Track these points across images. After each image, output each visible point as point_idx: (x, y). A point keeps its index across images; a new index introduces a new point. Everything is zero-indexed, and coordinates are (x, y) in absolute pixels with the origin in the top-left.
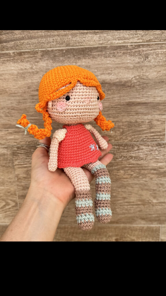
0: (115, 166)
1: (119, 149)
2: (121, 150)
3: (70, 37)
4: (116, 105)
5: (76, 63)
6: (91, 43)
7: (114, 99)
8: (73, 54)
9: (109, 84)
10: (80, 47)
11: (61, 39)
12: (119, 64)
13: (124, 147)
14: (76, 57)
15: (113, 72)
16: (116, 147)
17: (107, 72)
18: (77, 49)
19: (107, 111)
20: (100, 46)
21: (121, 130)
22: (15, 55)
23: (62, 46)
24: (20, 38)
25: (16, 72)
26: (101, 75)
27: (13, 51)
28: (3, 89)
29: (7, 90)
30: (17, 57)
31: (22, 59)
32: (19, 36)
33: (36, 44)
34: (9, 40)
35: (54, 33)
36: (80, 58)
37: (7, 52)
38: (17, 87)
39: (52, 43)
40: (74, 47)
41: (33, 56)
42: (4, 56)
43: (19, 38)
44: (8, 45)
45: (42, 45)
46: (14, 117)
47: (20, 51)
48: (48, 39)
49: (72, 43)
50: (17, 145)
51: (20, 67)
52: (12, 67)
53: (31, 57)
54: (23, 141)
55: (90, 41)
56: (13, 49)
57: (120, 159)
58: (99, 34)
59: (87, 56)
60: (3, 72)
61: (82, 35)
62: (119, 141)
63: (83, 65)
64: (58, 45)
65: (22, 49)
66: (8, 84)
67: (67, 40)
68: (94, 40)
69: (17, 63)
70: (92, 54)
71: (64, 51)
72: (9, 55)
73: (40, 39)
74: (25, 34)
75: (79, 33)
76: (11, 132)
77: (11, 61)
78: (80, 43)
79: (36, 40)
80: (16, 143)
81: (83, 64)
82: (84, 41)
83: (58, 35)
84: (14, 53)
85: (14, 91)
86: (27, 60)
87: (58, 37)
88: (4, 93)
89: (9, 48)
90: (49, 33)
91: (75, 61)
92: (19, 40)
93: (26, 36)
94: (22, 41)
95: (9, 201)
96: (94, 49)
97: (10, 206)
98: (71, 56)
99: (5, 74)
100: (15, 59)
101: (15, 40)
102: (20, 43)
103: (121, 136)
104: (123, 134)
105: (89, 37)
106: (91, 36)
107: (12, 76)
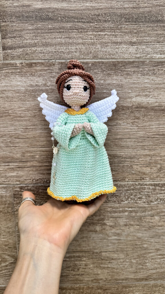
0: (149, 211)
1: (154, 190)
2: (157, 191)
3: (99, 46)
4: (154, 135)
5: (105, 80)
6: (126, 56)
7: (151, 127)
8: (102, 69)
9: (146, 108)
10: (111, 60)
11: (86, 49)
12: (160, 84)
13: (161, 187)
14: (105, 73)
15: (152, 93)
16: (151, 187)
17: (144, 94)
18: (107, 63)
19: (141, 142)
20: (137, 60)
21: (159, 166)
22: (23, 66)
23: (88, 57)
24: (31, 44)
25: (24, 89)
26: (136, 97)
27: (21, 61)
28: (5, 110)
29: (10, 112)
30: (26, 69)
31: (32, 72)
32: (30, 42)
33: (53, 53)
34: (16, 46)
35: (78, 40)
36: (110, 74)
37: (12, 62)
38: (23, 108)
39: (75, 53)
40: (103, 60)
41: (49, 69)
42: (8, 67)
43: (29, 44)
44: (14, 53)
45: (61, 55)
46: (17, 147)
47: (30, 61)
48: (70, 47)
49: (100, 55)
50: (20, 184)
51: (28, 82)
52: (17, 81)
53: (46, 70)
54: (28, 180)
55: (124, 53)
56: (20, 59)
57: (155, 203)
58: (136, 45)
59: (120, 73)
60: (6, 87)
61: (115, 44)
62: (156, 179)
63: (113, 84)
64: (83, 56)
65: (33, 59)
66: (11, 104)
67: (94, 50)
68: (130, 52)
69: (25, 76)
70: (126, 70)
71: (90, 65)
72: (14, 65)
73: (58, 47)
74: (38, 39)
75: (111, 42)
76: (13, 167)
77: (17, 74)
78: (112, 55)
79: (53, 48)
80: (19, 181)
81: (114, 82)
82: (117, 52)
83: (83, 44)
84: (22, 63)
85: (20, 114)
86: (39, 73)
87: (83, 45)
88: (6, 116)
89: (15, 56)
90: (70, 40)
91: (103, 78)
92: (29, 47)
93: (40, 42)
94: (33, 49)
95: (7, 257)
96: (129, 63)
97: (7, 263)
98: (98, 71)
99: (8, 90)
100: (22, 72)
101: (24, 47)
102: (31, 51)
103: (158, 174)
104: (160, 171)
105: (123, 48)
106: (126, 47)
107: (18, 94)
